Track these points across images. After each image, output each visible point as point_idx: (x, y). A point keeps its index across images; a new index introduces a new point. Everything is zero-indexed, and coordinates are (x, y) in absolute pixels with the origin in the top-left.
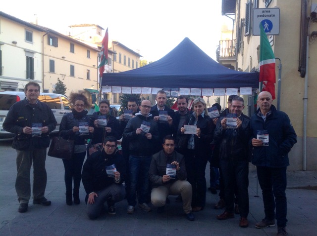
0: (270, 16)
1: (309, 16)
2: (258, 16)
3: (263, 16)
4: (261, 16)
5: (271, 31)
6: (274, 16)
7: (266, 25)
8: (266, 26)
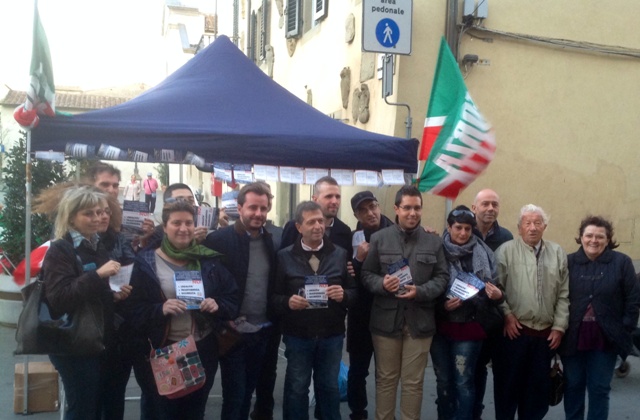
0: (395, 12)
1: (459, 22)
2: (374, 9)
3: (383, 10)
4: (378, 9)
5: (397, 45)
6: (402, 12)
7: (388, 31)
8: (388, 34)
